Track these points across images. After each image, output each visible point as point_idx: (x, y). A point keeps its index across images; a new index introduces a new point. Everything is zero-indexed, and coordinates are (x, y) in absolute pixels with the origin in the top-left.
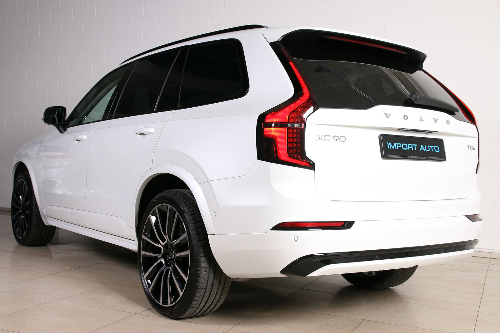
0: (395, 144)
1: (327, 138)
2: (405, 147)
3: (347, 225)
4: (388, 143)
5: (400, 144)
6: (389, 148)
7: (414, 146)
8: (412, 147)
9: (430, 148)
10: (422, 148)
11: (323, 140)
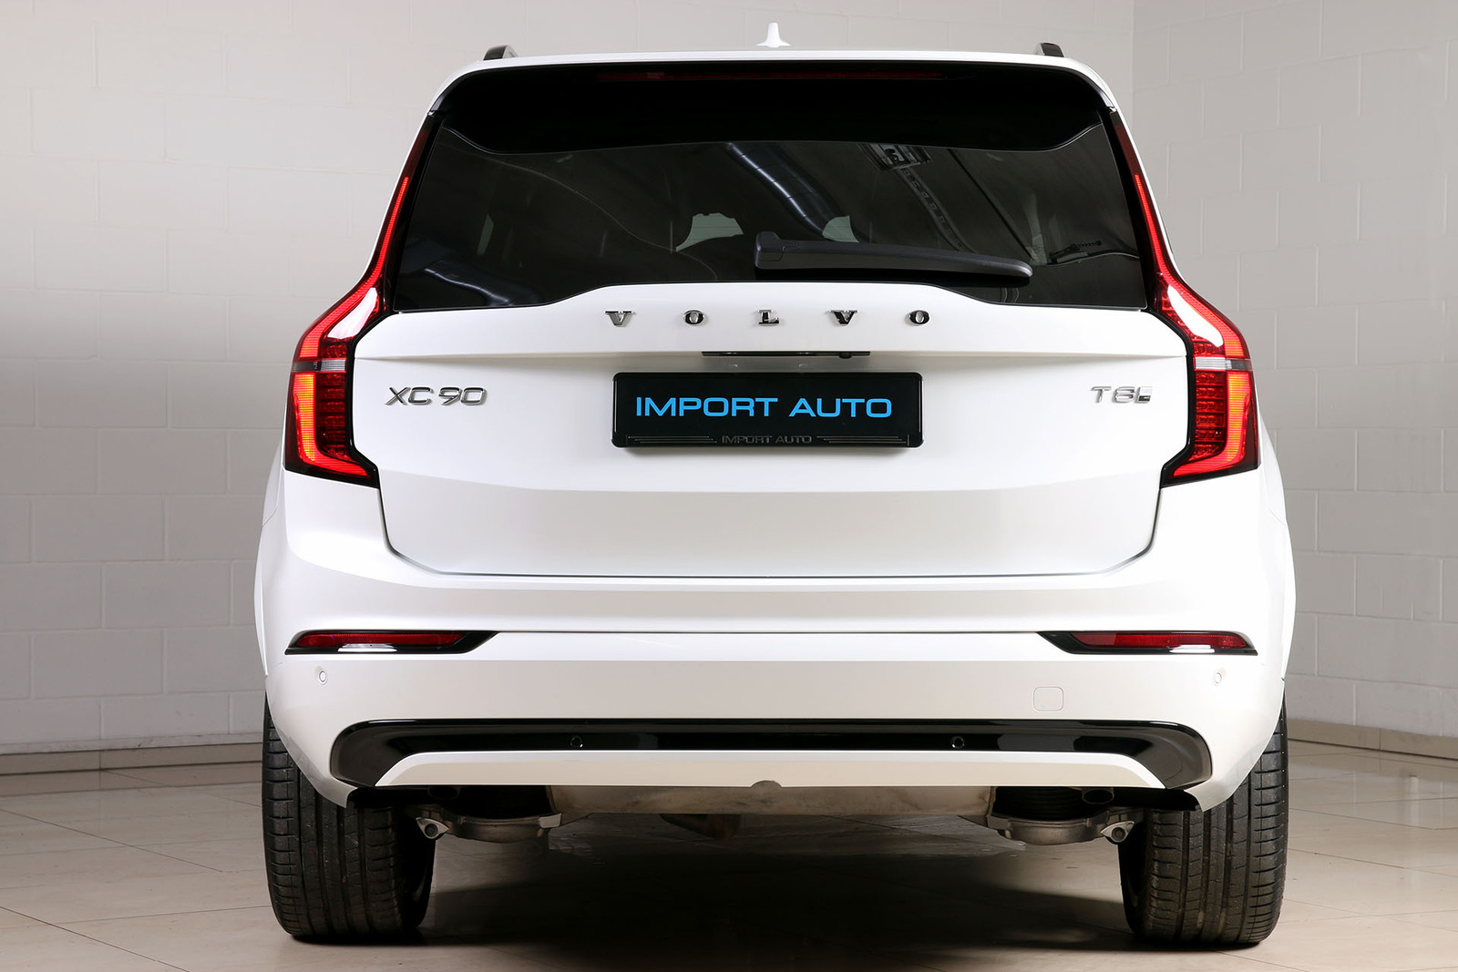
0: (672, 401)
1: (420, 396)
2: (716, 407)
3: (466, 641)
4: (639, 400)
5: (698, 401)
6: (639, 414)
7: (759, 407)
8: (751, 409)
9: (846, 407)
10: (801, 407)
11: (407, 402)
